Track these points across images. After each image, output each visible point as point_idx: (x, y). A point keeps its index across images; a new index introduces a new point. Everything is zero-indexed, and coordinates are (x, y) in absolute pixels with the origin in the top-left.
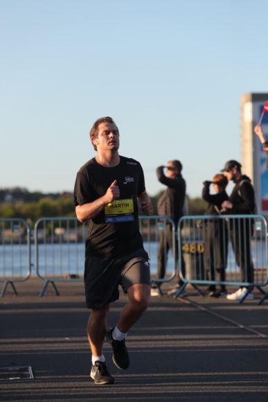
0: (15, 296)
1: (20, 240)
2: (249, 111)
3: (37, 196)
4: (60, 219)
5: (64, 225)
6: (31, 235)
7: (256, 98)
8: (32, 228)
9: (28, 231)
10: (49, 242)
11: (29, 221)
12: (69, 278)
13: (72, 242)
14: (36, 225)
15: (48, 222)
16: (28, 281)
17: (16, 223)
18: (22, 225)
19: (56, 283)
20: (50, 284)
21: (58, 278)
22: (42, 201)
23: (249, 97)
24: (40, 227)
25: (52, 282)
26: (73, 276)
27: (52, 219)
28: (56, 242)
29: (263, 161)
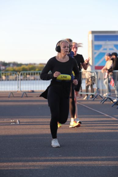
0: (13, 97)
1: (15, 79)
2: (90, 37)
3: (21, 65)
4: (28, 72)
5: (29, 74)
6: (18, 77)
7: (93, 32)
8: (19, 75)
10: (24, 80)
11: (18, 73)
12: (31, 92)
13: (32, 80)
14: (20, 74)
15: (24, 73)
16: (17, 92)
17: (13, 73)
18: (16, 74)
20: (25, 94)
22: (22, 66)
23: (91, 32)
24: (21, 75)
27: (25, 72)
28: (27, 80)
29: (95, 53)
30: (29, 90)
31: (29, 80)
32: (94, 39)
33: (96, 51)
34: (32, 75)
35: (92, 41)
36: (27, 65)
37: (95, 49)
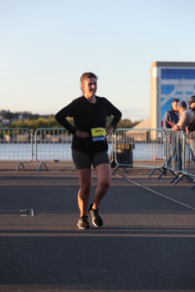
1: (27, 140)
2: (155, 72)
3: (37, 117)
4: (49, 129)
5: (52, 134)
6: (33, 138)
7: (159, 64)
8: (34, 134)
9: (32, 135)
10: (43, 142)
11: (32, 130)
12: (54, 162)
13: (56, 142)
14: (36, 133)
15: (43, 131)
16: (31, 163)
17: (25, 131)
18: (29, 132)
19: (46, 164)
20: (43, 165)
21: (48, 162)
22: (40, 119)
23: (156, 64)
24: (38, 133)
25: (45, 164)
26: (56, 161)
27: (45, 129)
28: (47, 142)
29: (162, 99)
30: (52, 159)
31: (52, 142)
32: (160, 76)
33: (163, 96)
34: (56, 134)
35: (158, 78)
36: (46, 117)
37: (162, 93)
